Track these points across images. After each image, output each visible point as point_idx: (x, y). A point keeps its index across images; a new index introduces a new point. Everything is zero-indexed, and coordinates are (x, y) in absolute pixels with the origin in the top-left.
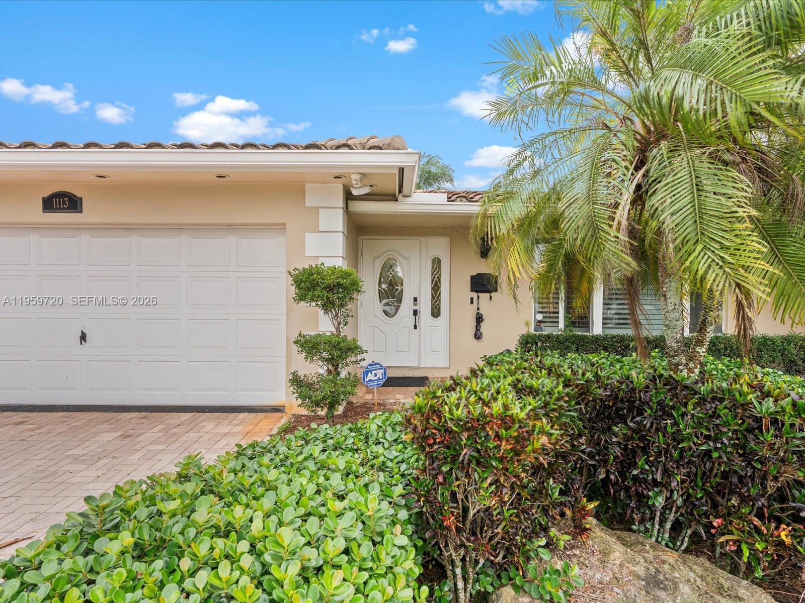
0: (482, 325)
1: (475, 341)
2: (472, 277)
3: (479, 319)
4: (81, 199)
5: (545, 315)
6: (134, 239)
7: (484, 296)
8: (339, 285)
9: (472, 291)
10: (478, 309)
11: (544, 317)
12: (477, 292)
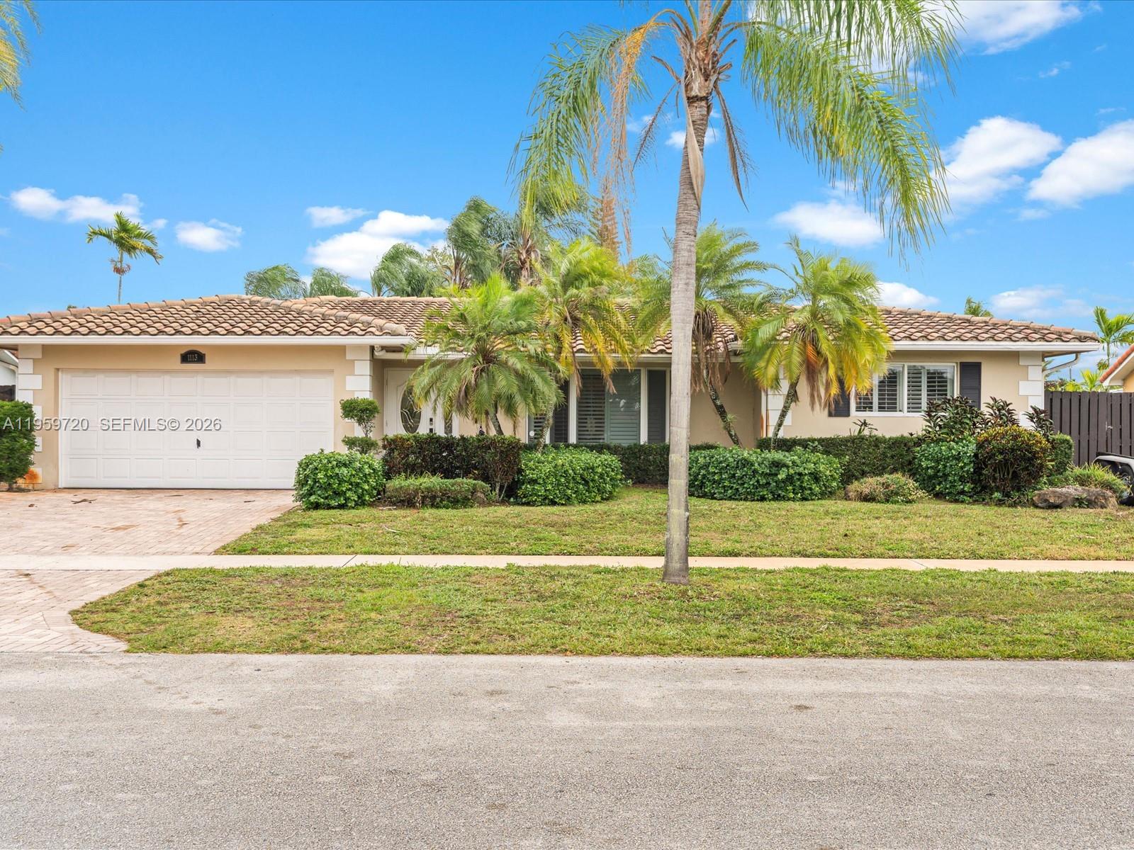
4: (203, 355)
8: (367, 409)
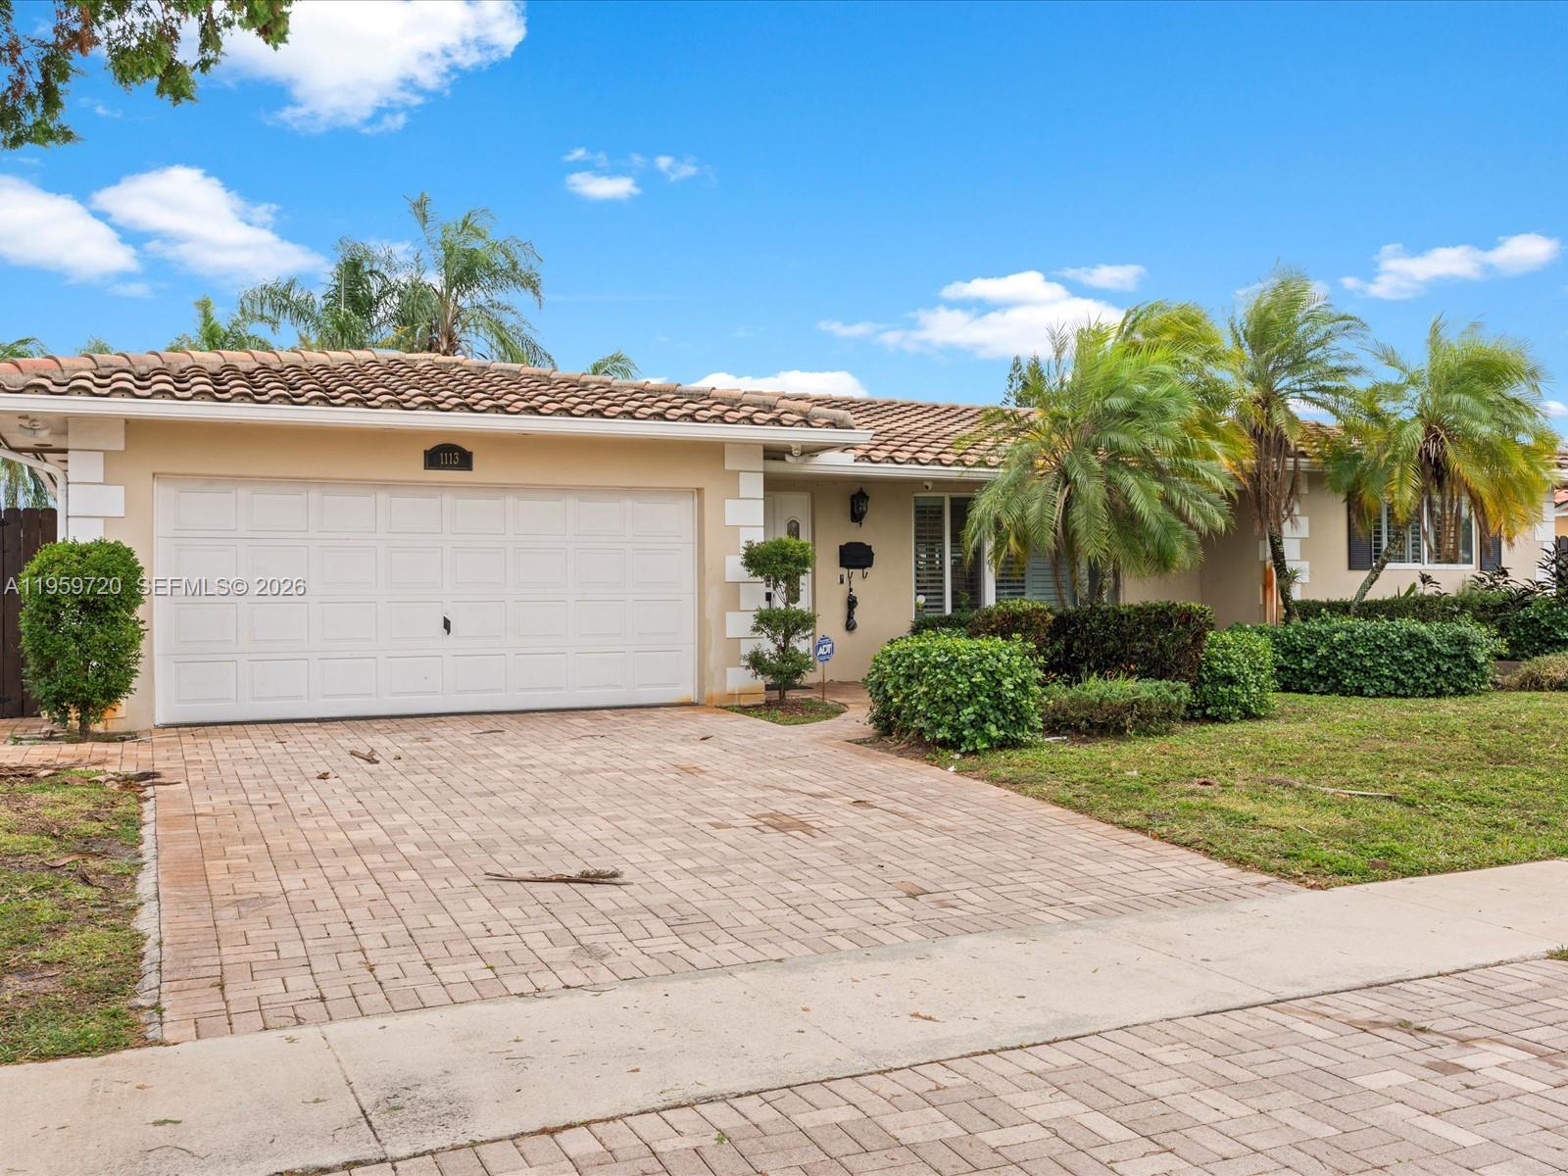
0: (857, 611)
1: (846, 633)
2: (841, 546)
3: (852, 603)
4: (471, 453)
5: (929, 597)
6: (511, 501)
7: (857, 573)
9: (841, 565)
10: (851, 590)
11: (926, 600)
12: (848, 567)
